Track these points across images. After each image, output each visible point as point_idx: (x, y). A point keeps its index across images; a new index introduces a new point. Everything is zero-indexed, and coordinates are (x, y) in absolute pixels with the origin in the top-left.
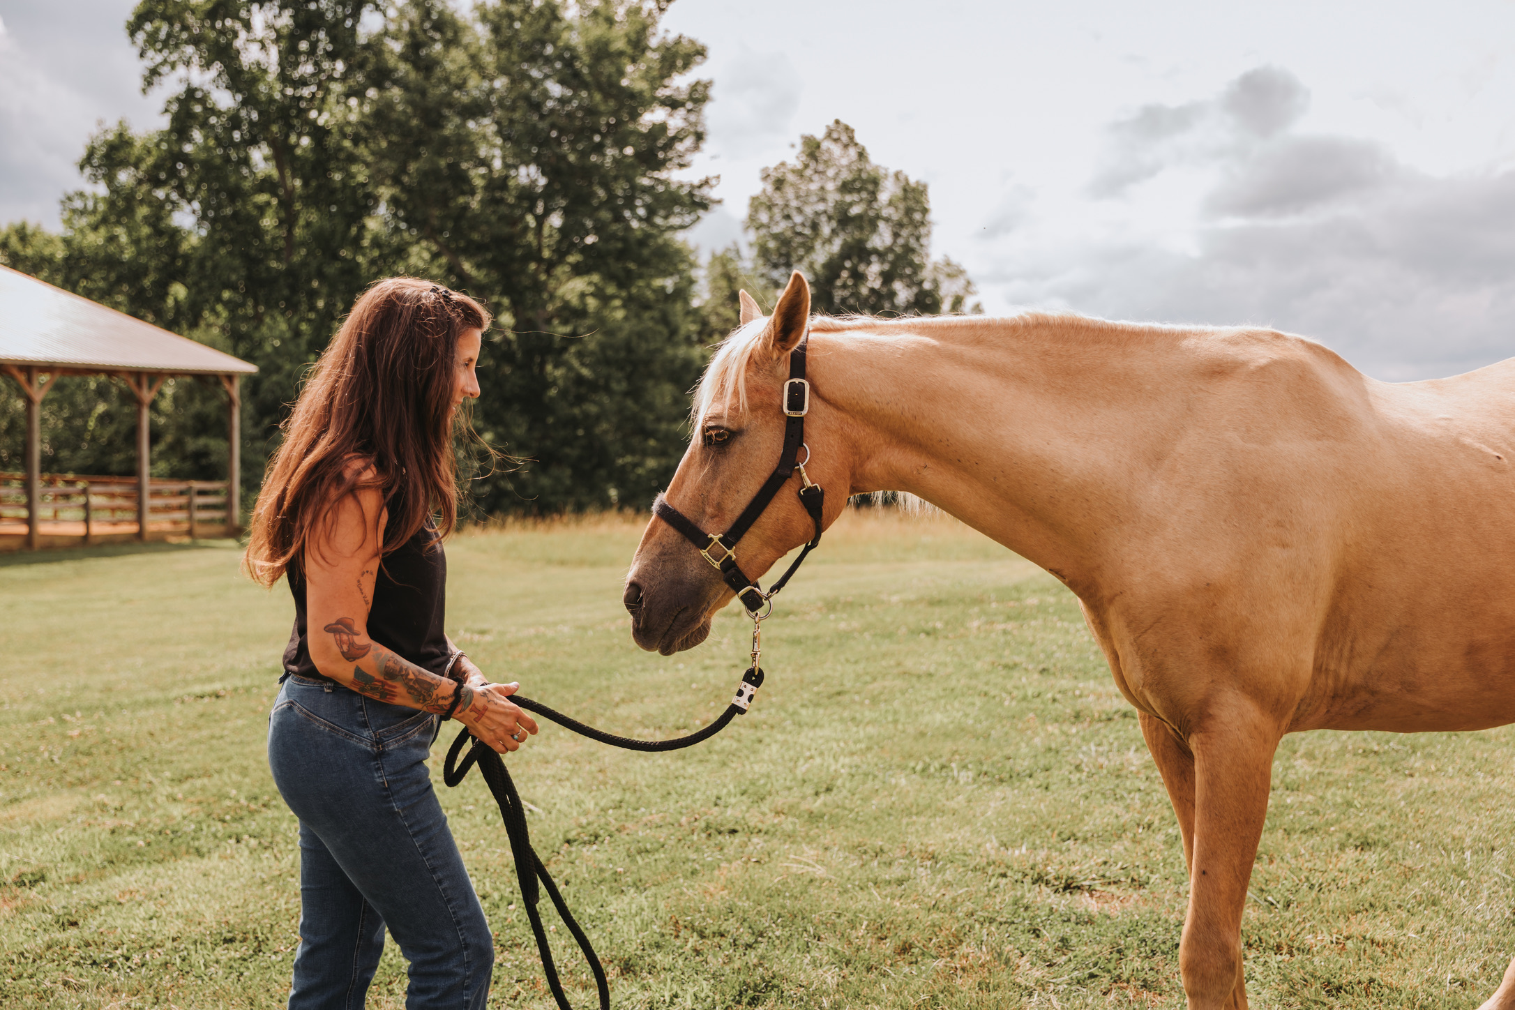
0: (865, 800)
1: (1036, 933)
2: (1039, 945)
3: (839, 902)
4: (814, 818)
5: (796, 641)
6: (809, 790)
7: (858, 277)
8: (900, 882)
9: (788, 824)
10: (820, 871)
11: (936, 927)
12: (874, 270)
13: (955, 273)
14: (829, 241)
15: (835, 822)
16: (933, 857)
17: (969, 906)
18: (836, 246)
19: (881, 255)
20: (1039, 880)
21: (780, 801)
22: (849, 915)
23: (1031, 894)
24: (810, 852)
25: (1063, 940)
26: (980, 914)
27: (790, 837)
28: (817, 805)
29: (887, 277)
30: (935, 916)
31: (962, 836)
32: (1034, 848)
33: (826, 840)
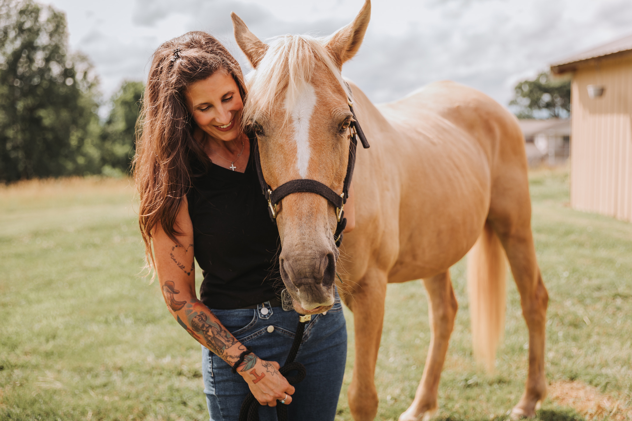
0: (77, 340)
1: (184, 403)
2: (189, 411)
3: (73, 402)
4: (48, 355)
5: (19, 256)
6: (43, 339)
7: (31, 60)
8: (105, 385)
9: (33, 360)
10: (58, 385)
11: (131, 408)
12: (39, 57)
13: (83, 58)
14: (12, 42)
15: (61, 356)
16: (121, 369)
17: (146, 394)
18: (18, 44)
19: (44, 48)
20: (180, 374)
21: (27, 347)
22: (80, 409)
23: (177, 382)
24: (50, 375)
25: (200, 406)
26: (154, 398)
27: (36, 367)
28: (49, 346)
29: (47, 60)
30: (129, 403)
31: (134, 355)
32: (173, 357)
33: (58, 366)
